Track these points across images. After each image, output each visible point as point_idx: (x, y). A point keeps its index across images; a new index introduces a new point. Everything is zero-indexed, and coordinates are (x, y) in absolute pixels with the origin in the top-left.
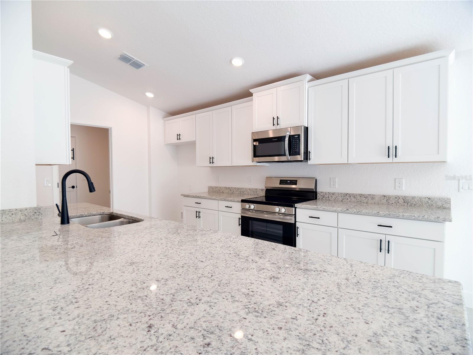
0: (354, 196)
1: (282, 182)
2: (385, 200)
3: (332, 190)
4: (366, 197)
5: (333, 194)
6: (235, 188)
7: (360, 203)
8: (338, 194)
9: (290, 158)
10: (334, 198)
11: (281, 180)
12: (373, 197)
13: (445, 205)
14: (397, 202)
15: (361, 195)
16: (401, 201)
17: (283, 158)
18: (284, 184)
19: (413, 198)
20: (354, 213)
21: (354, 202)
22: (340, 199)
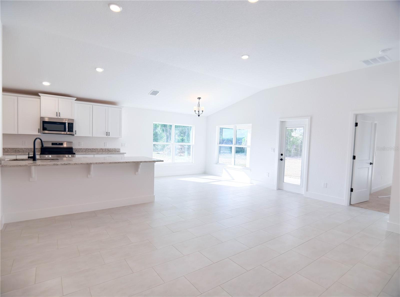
0: (90, 149)
1: (53, 144)
2: (101, 150)
3: (80, 147)
4: (95, 149)
5: (81, 149)
6: (10, 149)
7: (93, 152)
8: (83, 149)
9: (68, 133)
10: (81, 151)
11: (52, 143)
12: (97, 149)
13: (119, 151)
14: (105, 151)
15: (93, 149)
16: (107, 150)
17: (65, 133)
18: (54, 145)
19: (111, 149)
20: (101, 154)
21: (90, 152)
22: (84, 151)
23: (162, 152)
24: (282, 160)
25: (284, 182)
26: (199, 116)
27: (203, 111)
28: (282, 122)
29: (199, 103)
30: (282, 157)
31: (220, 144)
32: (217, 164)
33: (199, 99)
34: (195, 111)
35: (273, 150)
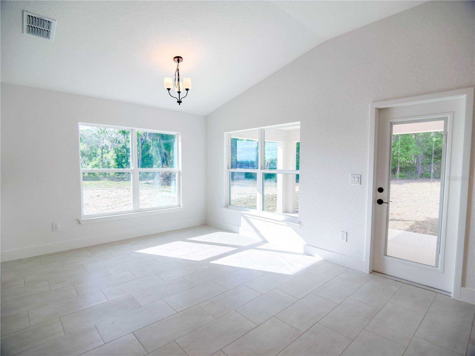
23: (152, 181)
24: (380, 202)
25: (386, 255)
26: (179, 102)
27: (187, 90)
28: (380, 111)
29: (178, 70)
30: (380, 196)
31: (232, 168)
32: (227, 206)
33: (178, 61)
34: (169, 89)
35: (356, 179)
